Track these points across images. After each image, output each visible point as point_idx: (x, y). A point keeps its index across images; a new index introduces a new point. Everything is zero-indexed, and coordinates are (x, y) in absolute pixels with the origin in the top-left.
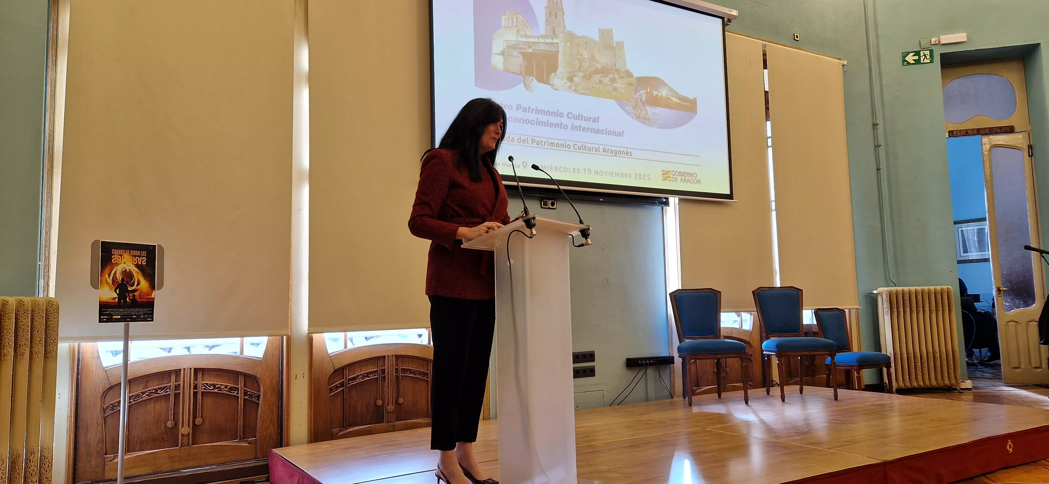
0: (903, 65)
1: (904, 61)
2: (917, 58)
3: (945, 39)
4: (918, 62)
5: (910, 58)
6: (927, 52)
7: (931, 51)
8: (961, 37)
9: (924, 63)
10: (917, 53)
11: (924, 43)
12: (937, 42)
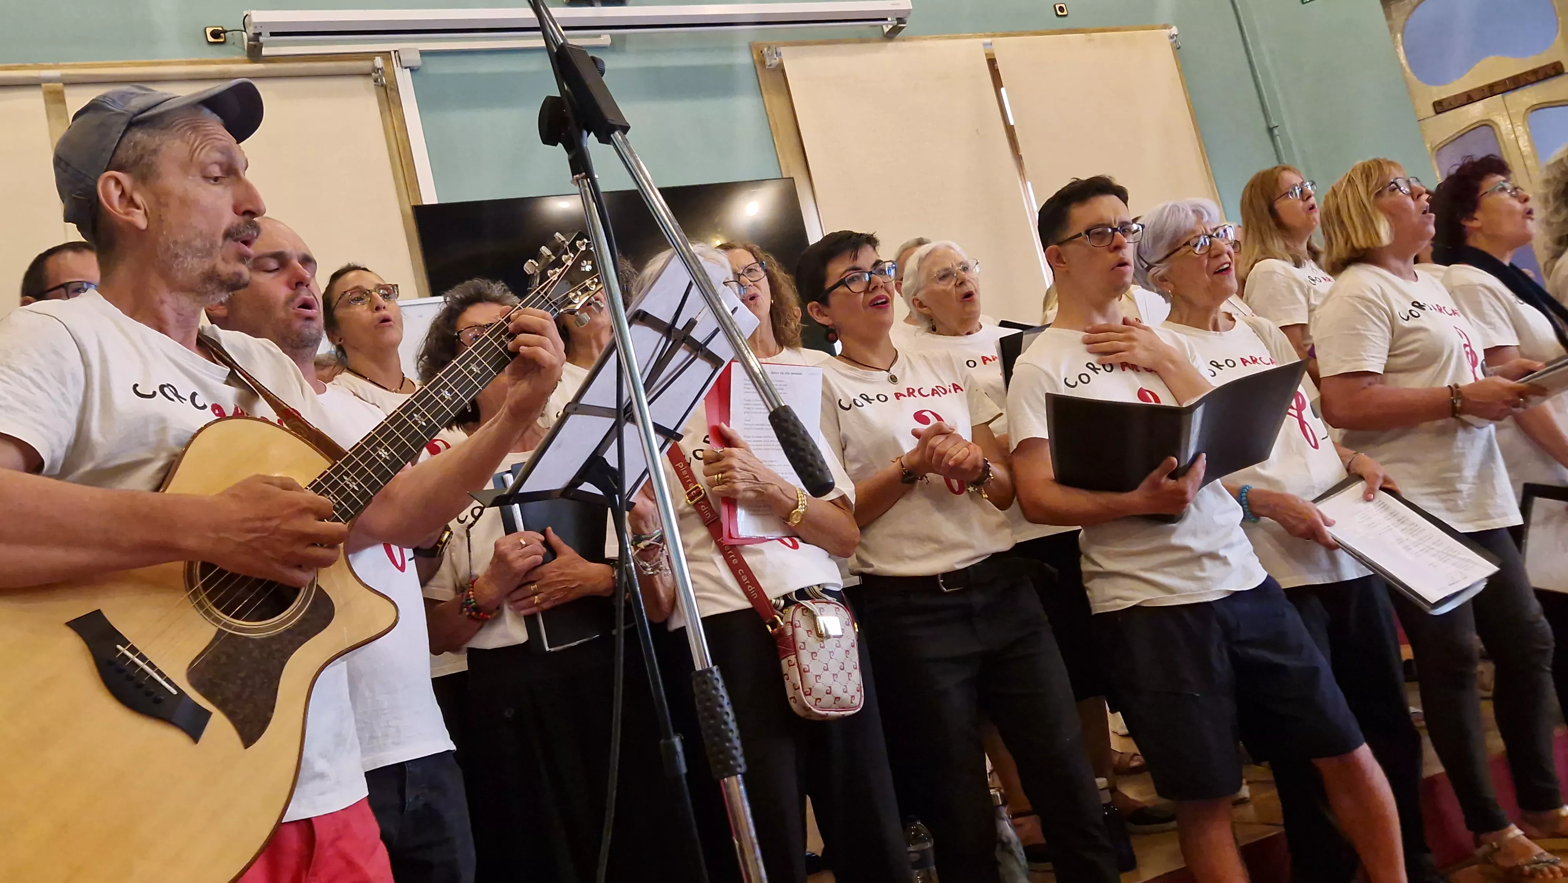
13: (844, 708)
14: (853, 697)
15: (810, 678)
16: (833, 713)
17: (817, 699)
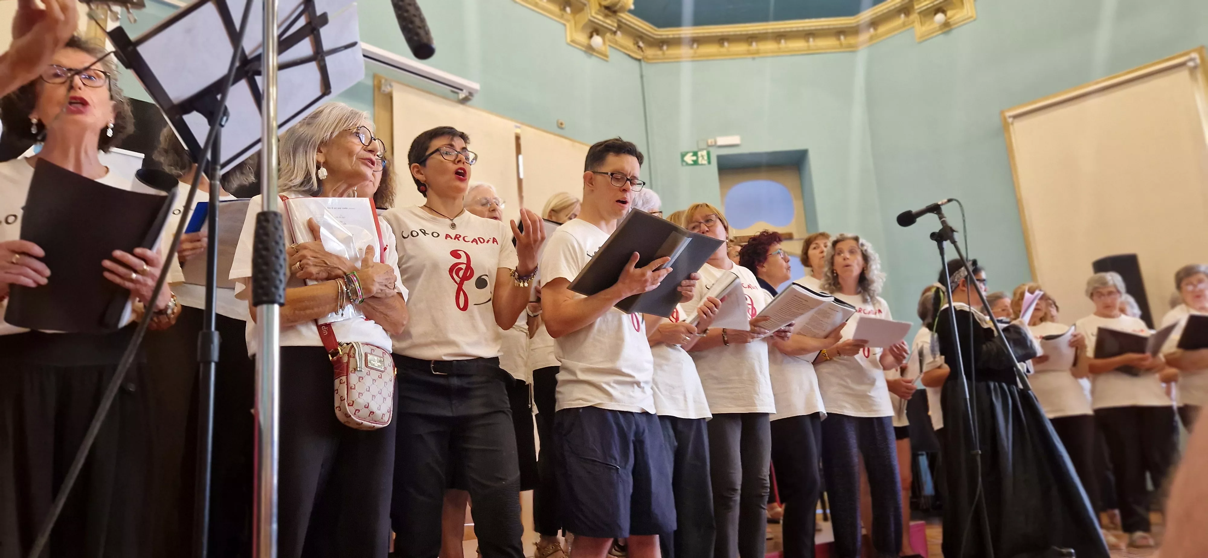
0: (682, 165)
1: (683, 161)
2: (694, 158)
3: (722, 141)
4: (696, 163)
5: (689, 158)
6: (704, 153)
7: (709, 154)
8: (734, 139)
9: (702, 165)
10: (695, 154)
11: (703, 145)
12: (713, 144)
13: (376, 422)
14: (383, 414)
15: (355, 394)
16: (366, 423)
17: (356, 410)
